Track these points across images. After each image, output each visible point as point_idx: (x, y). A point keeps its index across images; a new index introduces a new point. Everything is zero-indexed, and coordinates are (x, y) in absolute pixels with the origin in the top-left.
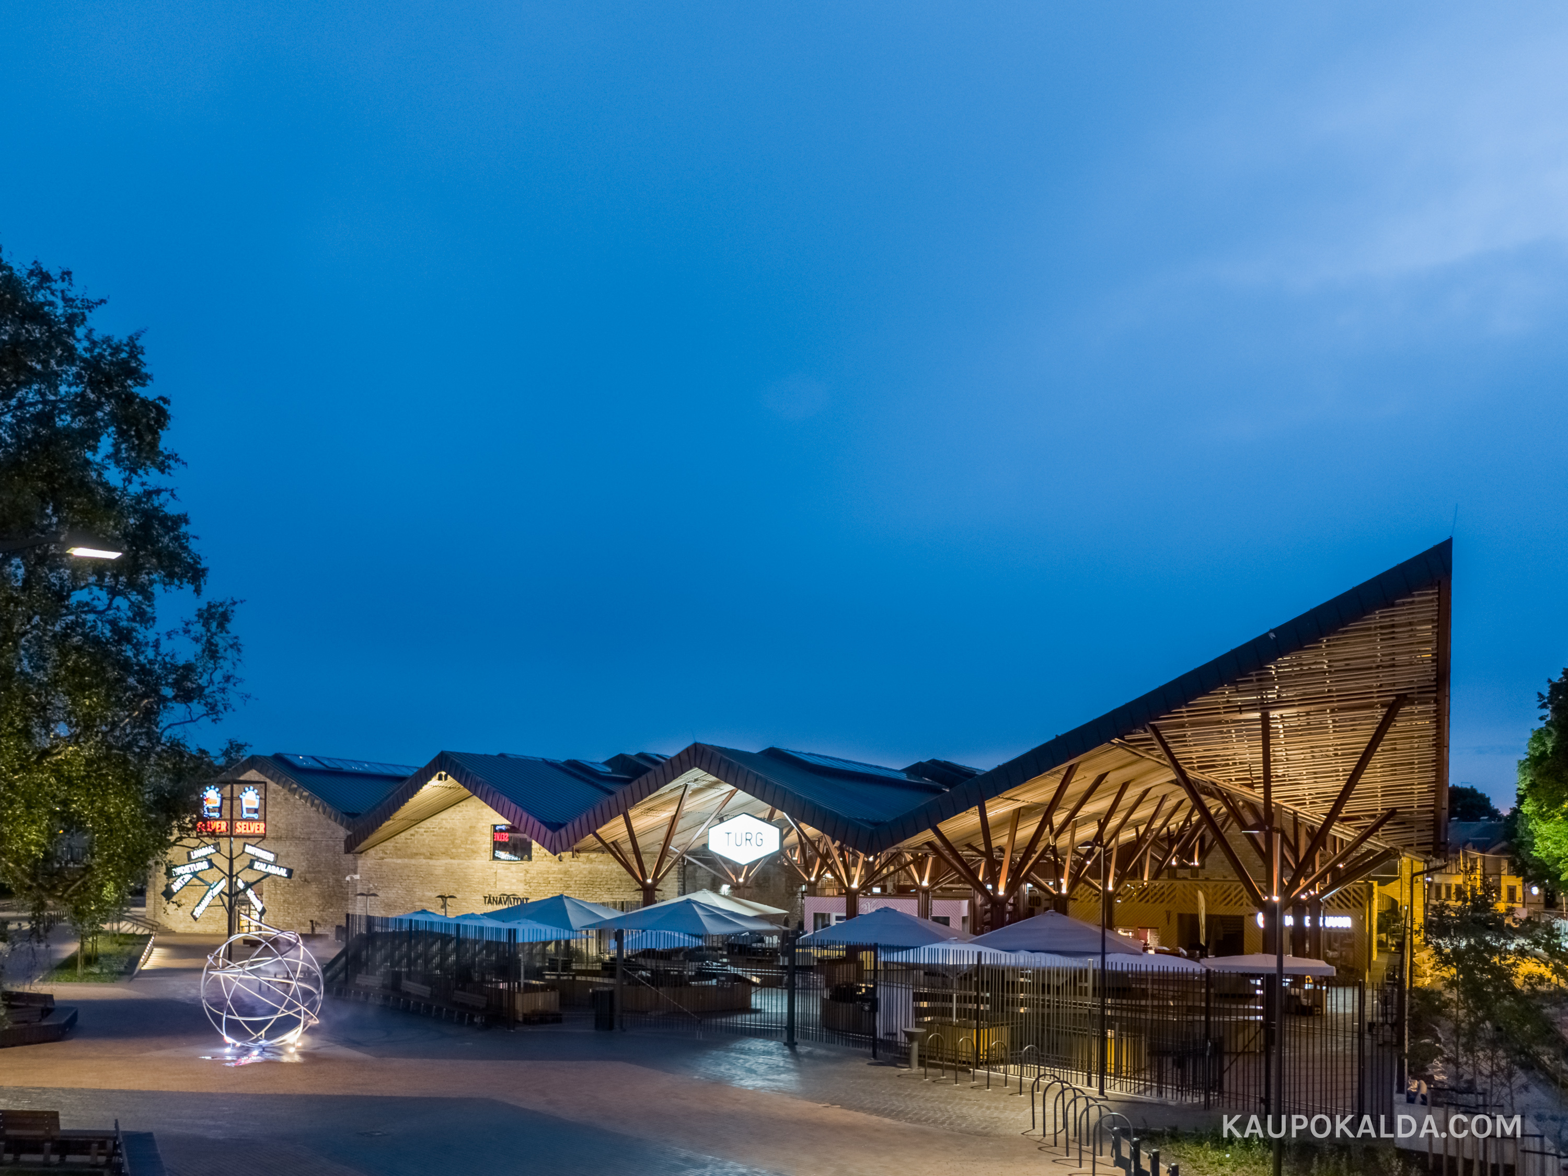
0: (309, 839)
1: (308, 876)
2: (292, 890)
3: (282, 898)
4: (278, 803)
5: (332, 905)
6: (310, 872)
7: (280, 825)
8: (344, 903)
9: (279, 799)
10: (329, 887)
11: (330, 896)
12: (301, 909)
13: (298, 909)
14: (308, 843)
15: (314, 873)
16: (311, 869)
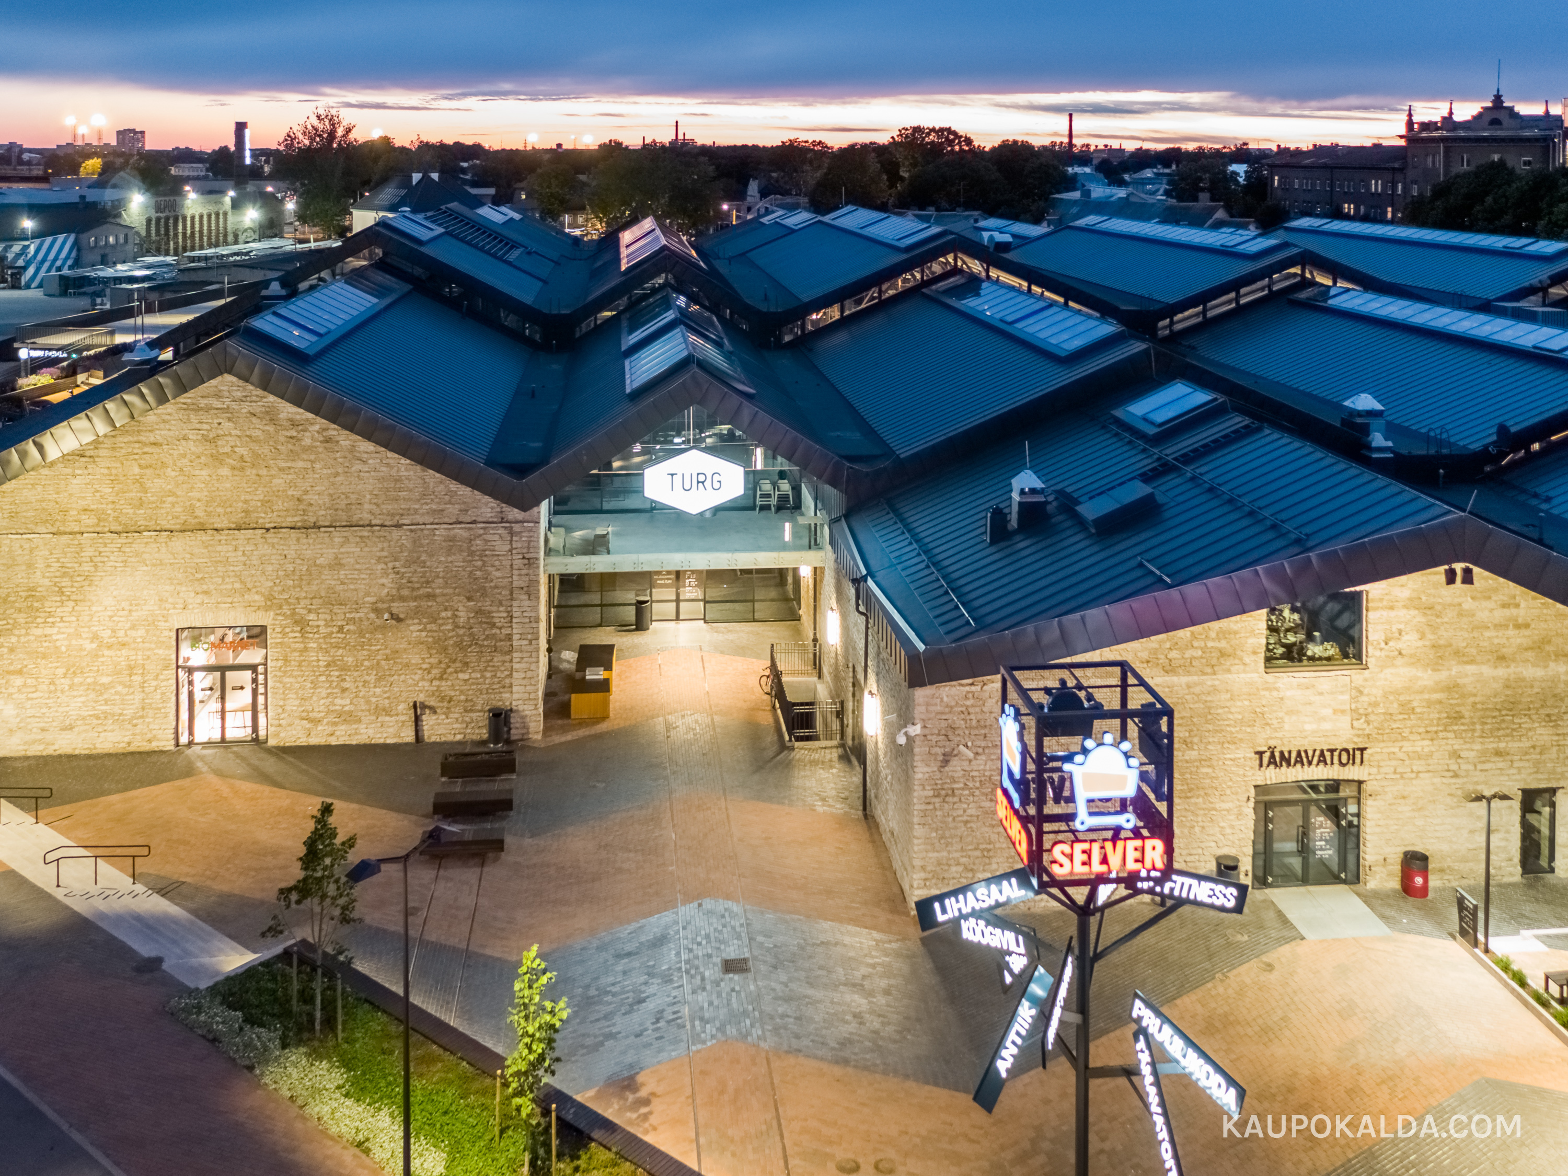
0: (398, 526)
1: (397, 607)
2: (352, 639)
3: (324, 659)
4: (306, 449)
5: (466, 664)
6: (402, 599)
7: (312, 498)
8: (498, 658)
9: (307, 441)
10: (456, 626)
11: (459, 645)
12: (379, 679)
13: (372, 678)
14: (396, 533)
15: (415, 599)
16: (405, 592)
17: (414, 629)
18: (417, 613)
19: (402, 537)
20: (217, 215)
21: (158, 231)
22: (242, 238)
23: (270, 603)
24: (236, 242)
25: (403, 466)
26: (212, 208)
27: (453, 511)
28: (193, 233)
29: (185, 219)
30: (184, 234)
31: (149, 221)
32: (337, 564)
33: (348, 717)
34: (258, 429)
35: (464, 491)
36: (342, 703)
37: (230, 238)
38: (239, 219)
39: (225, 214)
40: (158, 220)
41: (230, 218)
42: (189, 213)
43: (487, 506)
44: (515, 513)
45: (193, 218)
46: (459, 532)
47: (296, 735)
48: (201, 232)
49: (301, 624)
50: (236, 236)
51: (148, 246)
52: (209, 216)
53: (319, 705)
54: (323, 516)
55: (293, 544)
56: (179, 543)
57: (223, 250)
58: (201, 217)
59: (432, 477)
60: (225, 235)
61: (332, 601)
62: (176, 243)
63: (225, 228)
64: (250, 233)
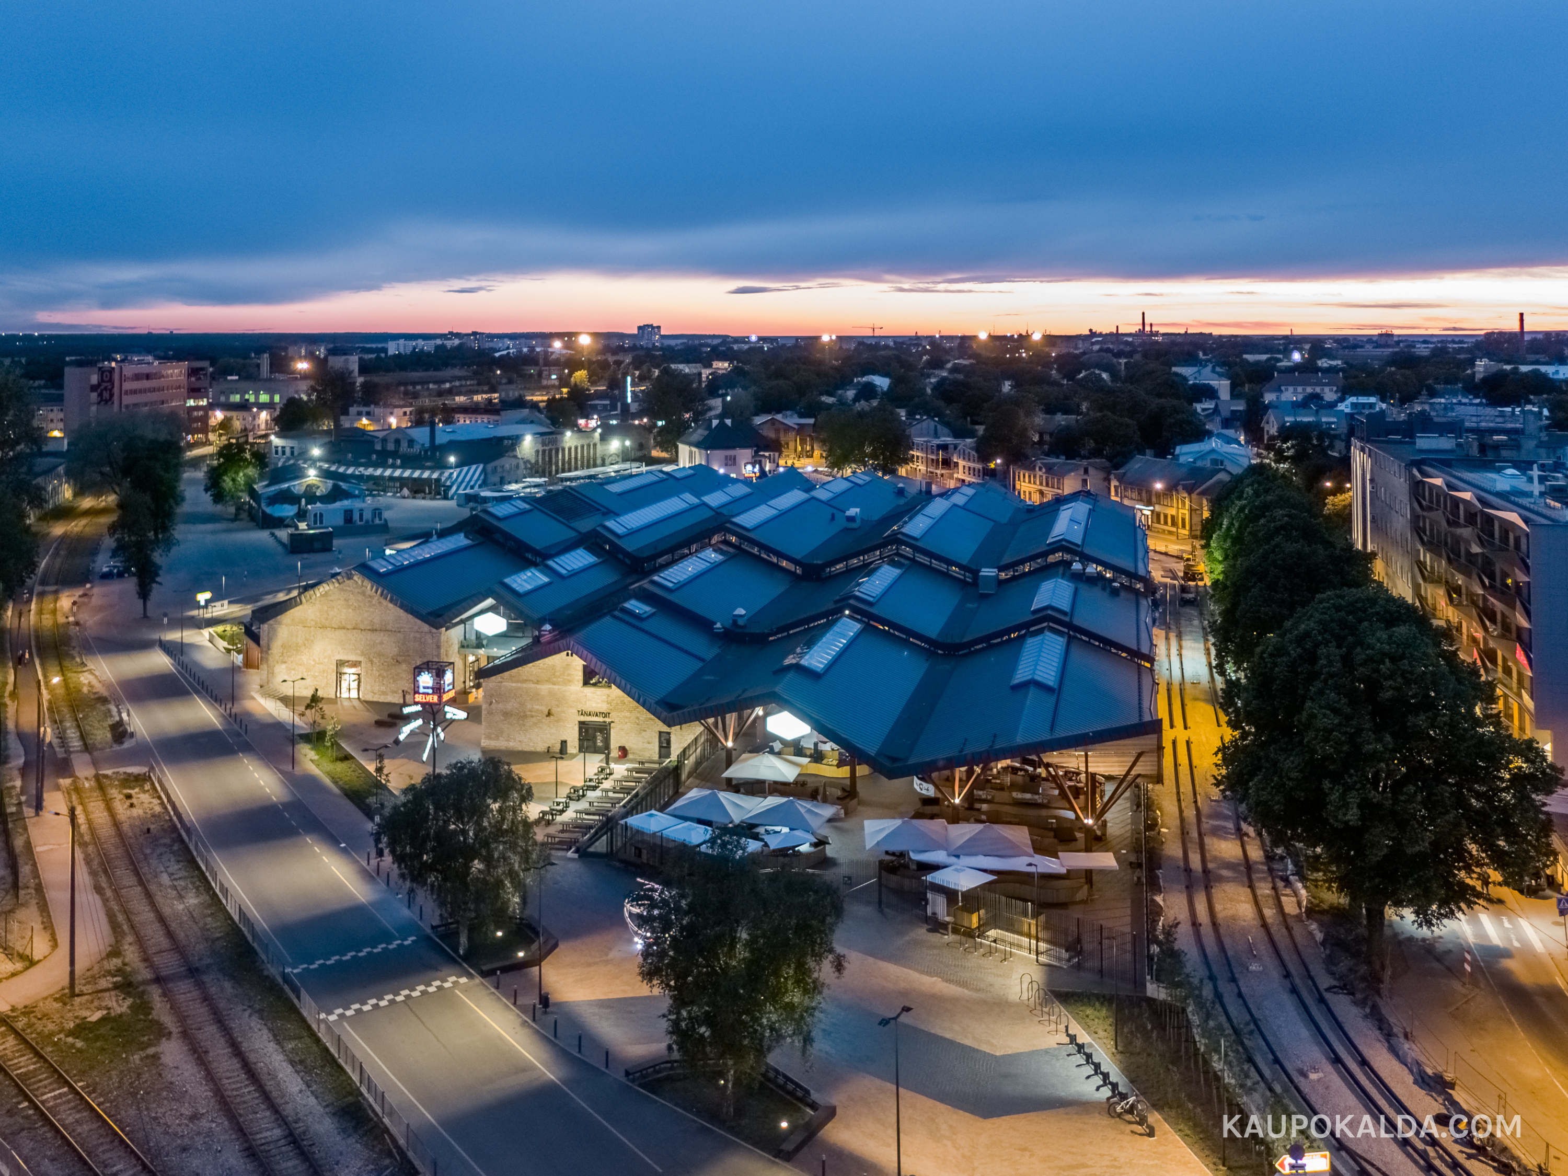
0: (400, 632)
1: (399, 658)
2: (386, 668)
3: (377, 673)
4: (373, 605)
6: (401, 656)
7: (375, 621)
9: (374, 602)
12: (390, 682)
14: (399, 634)
15: (404, 656)
16: (401, 654)
17: (404, 666)
18: (405, 661)
19: (400, 636)
20: (589, 445)
21: (543, 459)
22: (607, 462)
23: (363, 654)
24: (603, 465)
25: (401, 612)
26: (584, 442)
27: (416, 628)
28: (570, 459)
29: (563, 450)
30: (563, 460)
31: (537, 452)
32: (382, 643)
33: (384, 693)
34: (360, 597)
35: (419, 622)
36: (383, 688)
37: (599, 462)
38: (605, 447)
39: (595, 445)
40: (544, 451)
41: (599, 447)
42: (567, 446)
43: (426, 627)
44: (434, 630)
45: (570, 449)
46: (418, 635)
47: (369, 698)
48: (576, 458)
49: (371, 661)
50: (603, 460)
51: (535, 470)
52: (582, 447)
53: (376, 688)
54: (377, 626)
55: (369, 635)
56: (338, 633)
57: (592, 471)
58: (576, 448)
59: (410, 616)
60: (595, 460)
61: (380, 655)
62: (557, 466)
63: (595, 454)
64: (614, 458)
